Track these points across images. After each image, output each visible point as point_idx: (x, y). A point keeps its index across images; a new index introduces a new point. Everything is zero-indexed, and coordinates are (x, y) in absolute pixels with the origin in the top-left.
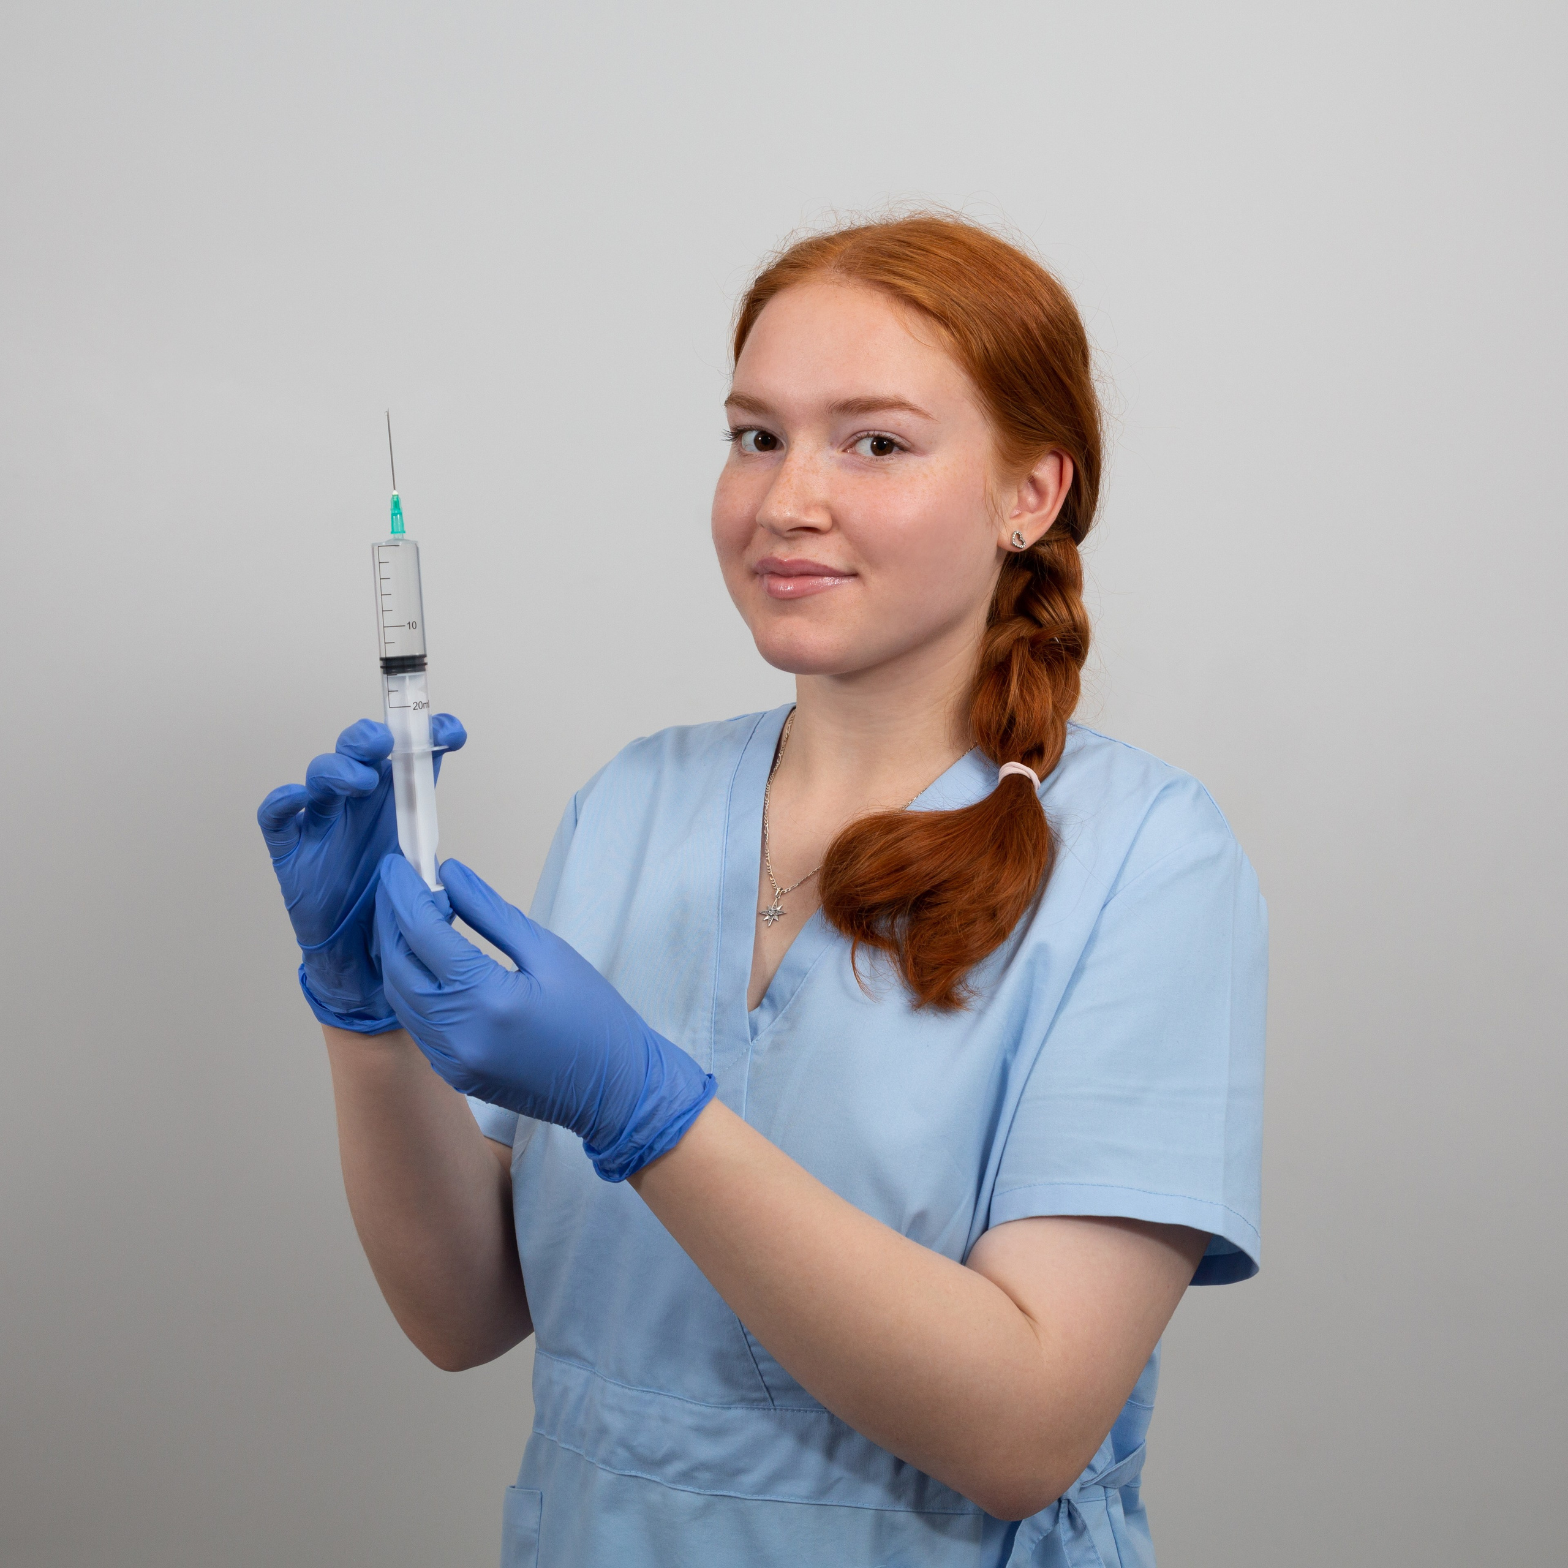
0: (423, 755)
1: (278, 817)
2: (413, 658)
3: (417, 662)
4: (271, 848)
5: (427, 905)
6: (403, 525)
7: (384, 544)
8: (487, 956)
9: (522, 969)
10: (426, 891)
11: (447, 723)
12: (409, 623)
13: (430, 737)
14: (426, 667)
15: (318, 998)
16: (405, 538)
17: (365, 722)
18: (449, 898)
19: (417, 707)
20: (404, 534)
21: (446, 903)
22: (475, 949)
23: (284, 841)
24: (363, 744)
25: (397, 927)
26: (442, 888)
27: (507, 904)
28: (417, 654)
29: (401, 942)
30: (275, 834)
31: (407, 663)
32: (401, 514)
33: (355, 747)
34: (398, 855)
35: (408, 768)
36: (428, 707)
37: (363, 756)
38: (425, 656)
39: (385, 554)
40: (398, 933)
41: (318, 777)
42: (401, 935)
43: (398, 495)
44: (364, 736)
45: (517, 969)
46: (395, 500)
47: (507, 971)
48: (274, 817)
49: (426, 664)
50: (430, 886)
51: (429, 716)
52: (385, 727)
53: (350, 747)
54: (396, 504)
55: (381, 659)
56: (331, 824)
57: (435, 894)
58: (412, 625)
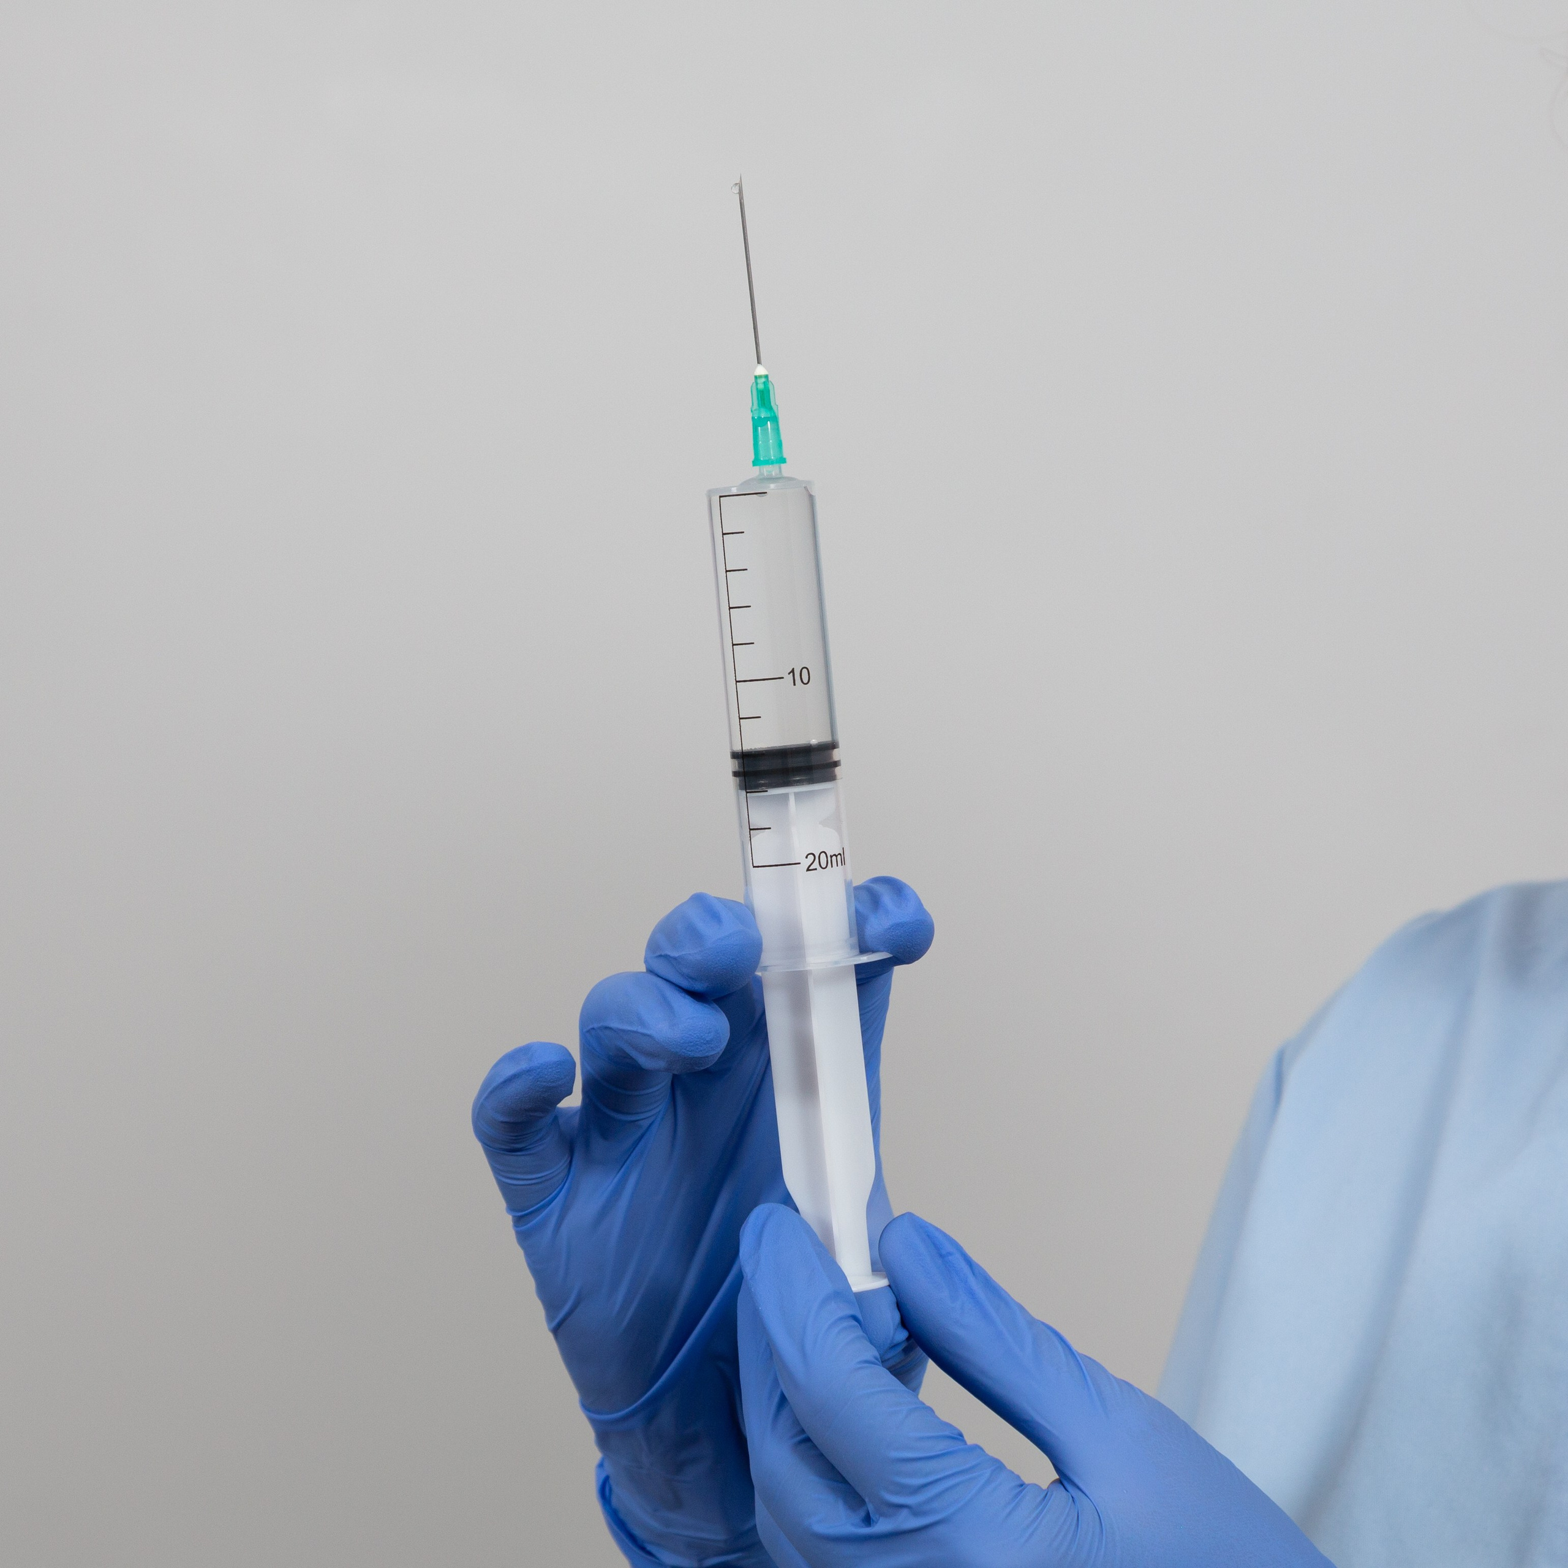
0: (834, 976)
1: (512, 1120)
2: (806, 751)
3: (815, 759)
4: (506, 1189)
5: (845, 1324)
6: (780, 444)
7: (734, 491)
8: (977, 1447)
9: (1064, 1479)
10: (841, 1291)
11: (887, 899)
12: (793, 671)
13: (850, 932)
14: (837, 770)
15: (637, 1532)
16: (785, 474)
17: (699, 899)
18: (899, 1306)
19: (816, 865)
20: (783, 465)
21: (887, 1320)
22: (947, 1433)
23: (531, 1173)
24: (690, 952)
25: (776, 1381)
26: (883, 1283)
27: (1032, 1322)
28: (814, 741)
29: (785, 1413)
30: (512, 1159)
31: (792, 762)
32: (775, 419)
33: (675, 959)
34: (782, 1207)
35: (800, 1005)
36: (843, 862)
37: (691, 978)
38: (833, 746)
39: (736, 514)
40: (778, 1393)
41: (601, 1028)
42: (783, 1400)
43: (766, 377)
44: (694, 933)
45: (1057, 1477)
46: (761, 386)
47: (1022, 1485)
48: (502, 1119)
49: (836, 764)
50: (851, 1280)
51: (848, 884)
52: (744, 913)
53: (666, 957)
54: (764, 397)
55: (735, 755)
56: (639, 1134)
57: (861, 1297)
58: (800, 676)
